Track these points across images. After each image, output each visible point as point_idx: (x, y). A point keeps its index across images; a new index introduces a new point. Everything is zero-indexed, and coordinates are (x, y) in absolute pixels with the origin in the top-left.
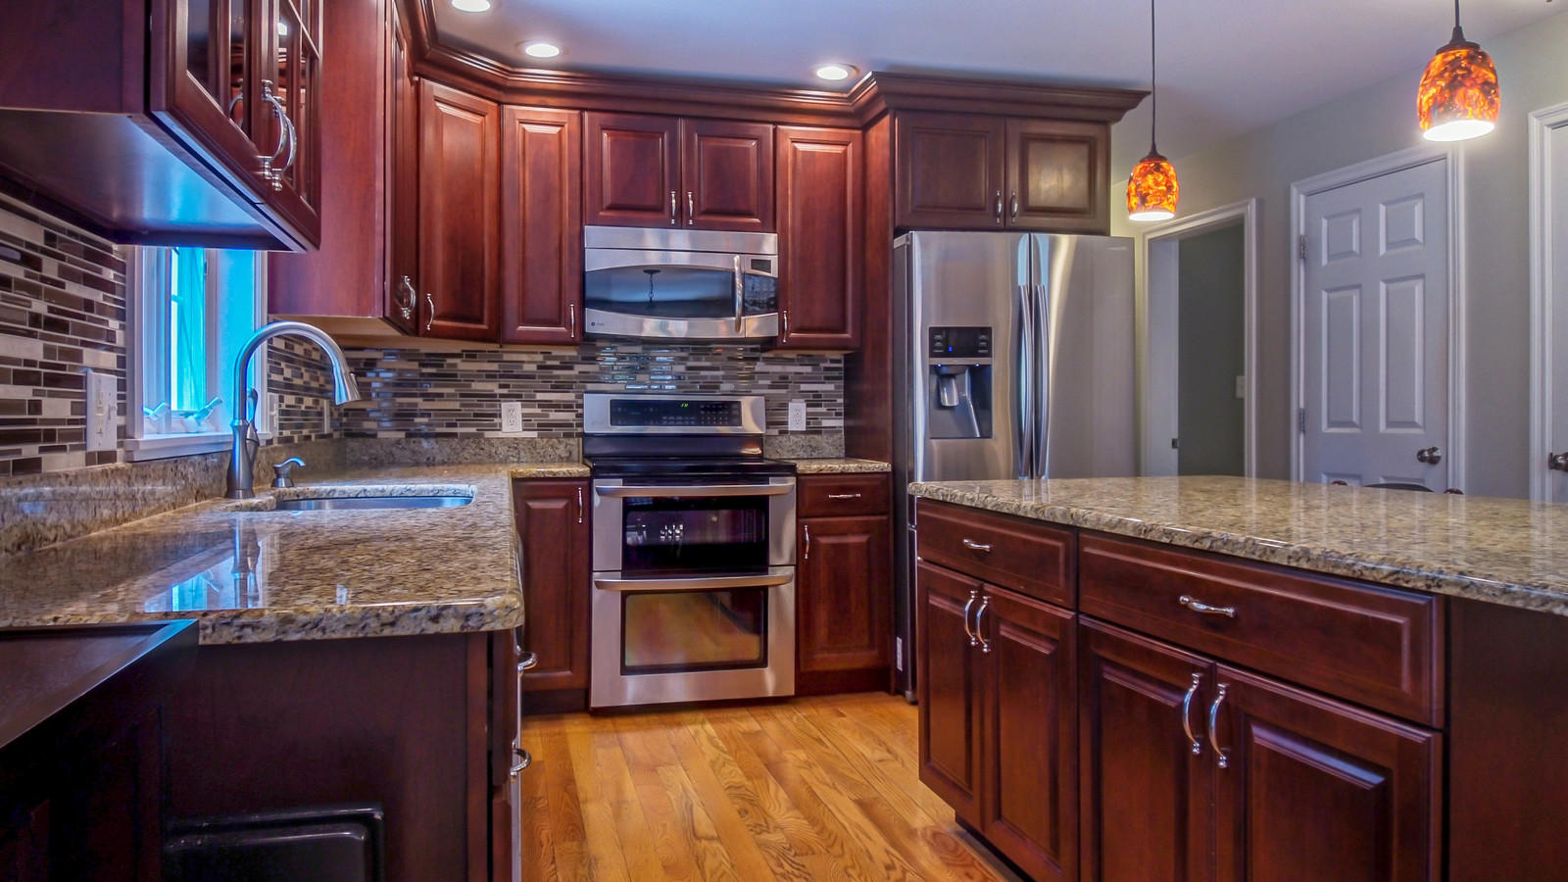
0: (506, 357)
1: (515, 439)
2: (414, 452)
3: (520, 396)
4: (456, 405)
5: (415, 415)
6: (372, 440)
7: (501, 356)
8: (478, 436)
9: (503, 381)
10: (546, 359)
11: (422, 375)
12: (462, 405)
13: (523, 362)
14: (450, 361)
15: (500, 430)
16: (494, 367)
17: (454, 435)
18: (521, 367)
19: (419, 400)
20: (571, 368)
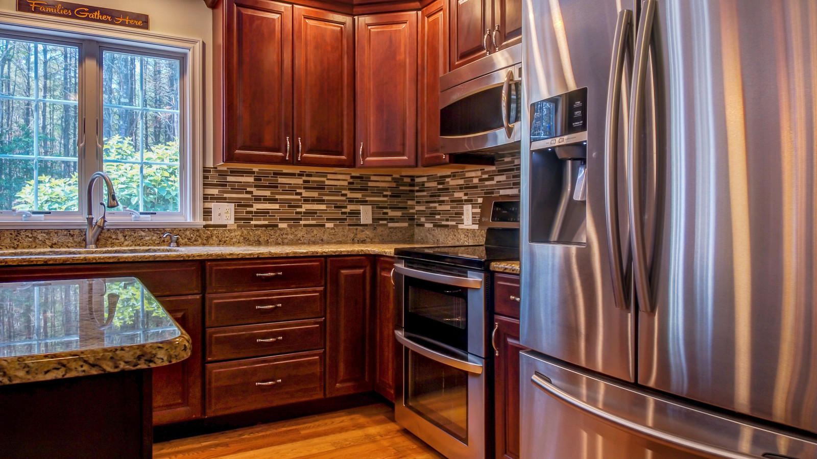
0: (468, 175)
1: (468, 230)
2: (433, 236)
3: (471, 201)
4: (448, 208)
5: (435, 214)
6: (421, 228)
7: (464, 175)
8: (455, 227)
9: (466, 191)
10: (482, 174)
11: (439, 189)
12: (451, 208)
13: (473, 177)
14: (447, 180)
15: (463, 224)
16: (461, 182)
17: (447, 226)
18: (472, 181)
19: (436, 205)
20: (492, 179)
